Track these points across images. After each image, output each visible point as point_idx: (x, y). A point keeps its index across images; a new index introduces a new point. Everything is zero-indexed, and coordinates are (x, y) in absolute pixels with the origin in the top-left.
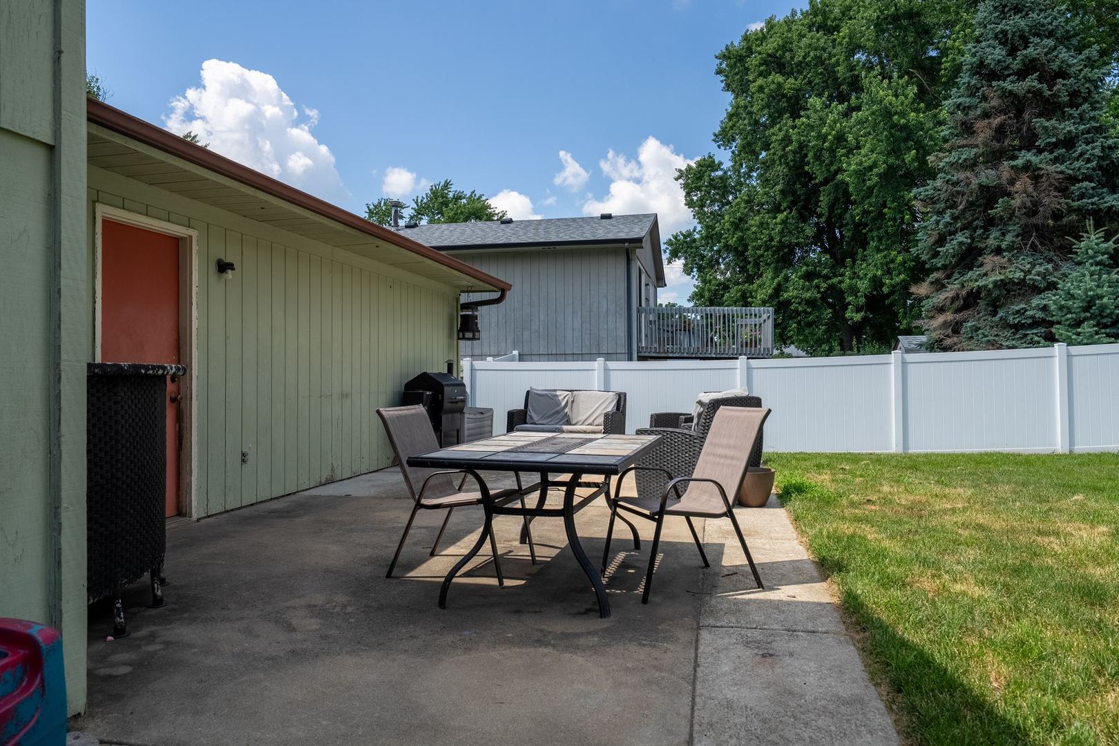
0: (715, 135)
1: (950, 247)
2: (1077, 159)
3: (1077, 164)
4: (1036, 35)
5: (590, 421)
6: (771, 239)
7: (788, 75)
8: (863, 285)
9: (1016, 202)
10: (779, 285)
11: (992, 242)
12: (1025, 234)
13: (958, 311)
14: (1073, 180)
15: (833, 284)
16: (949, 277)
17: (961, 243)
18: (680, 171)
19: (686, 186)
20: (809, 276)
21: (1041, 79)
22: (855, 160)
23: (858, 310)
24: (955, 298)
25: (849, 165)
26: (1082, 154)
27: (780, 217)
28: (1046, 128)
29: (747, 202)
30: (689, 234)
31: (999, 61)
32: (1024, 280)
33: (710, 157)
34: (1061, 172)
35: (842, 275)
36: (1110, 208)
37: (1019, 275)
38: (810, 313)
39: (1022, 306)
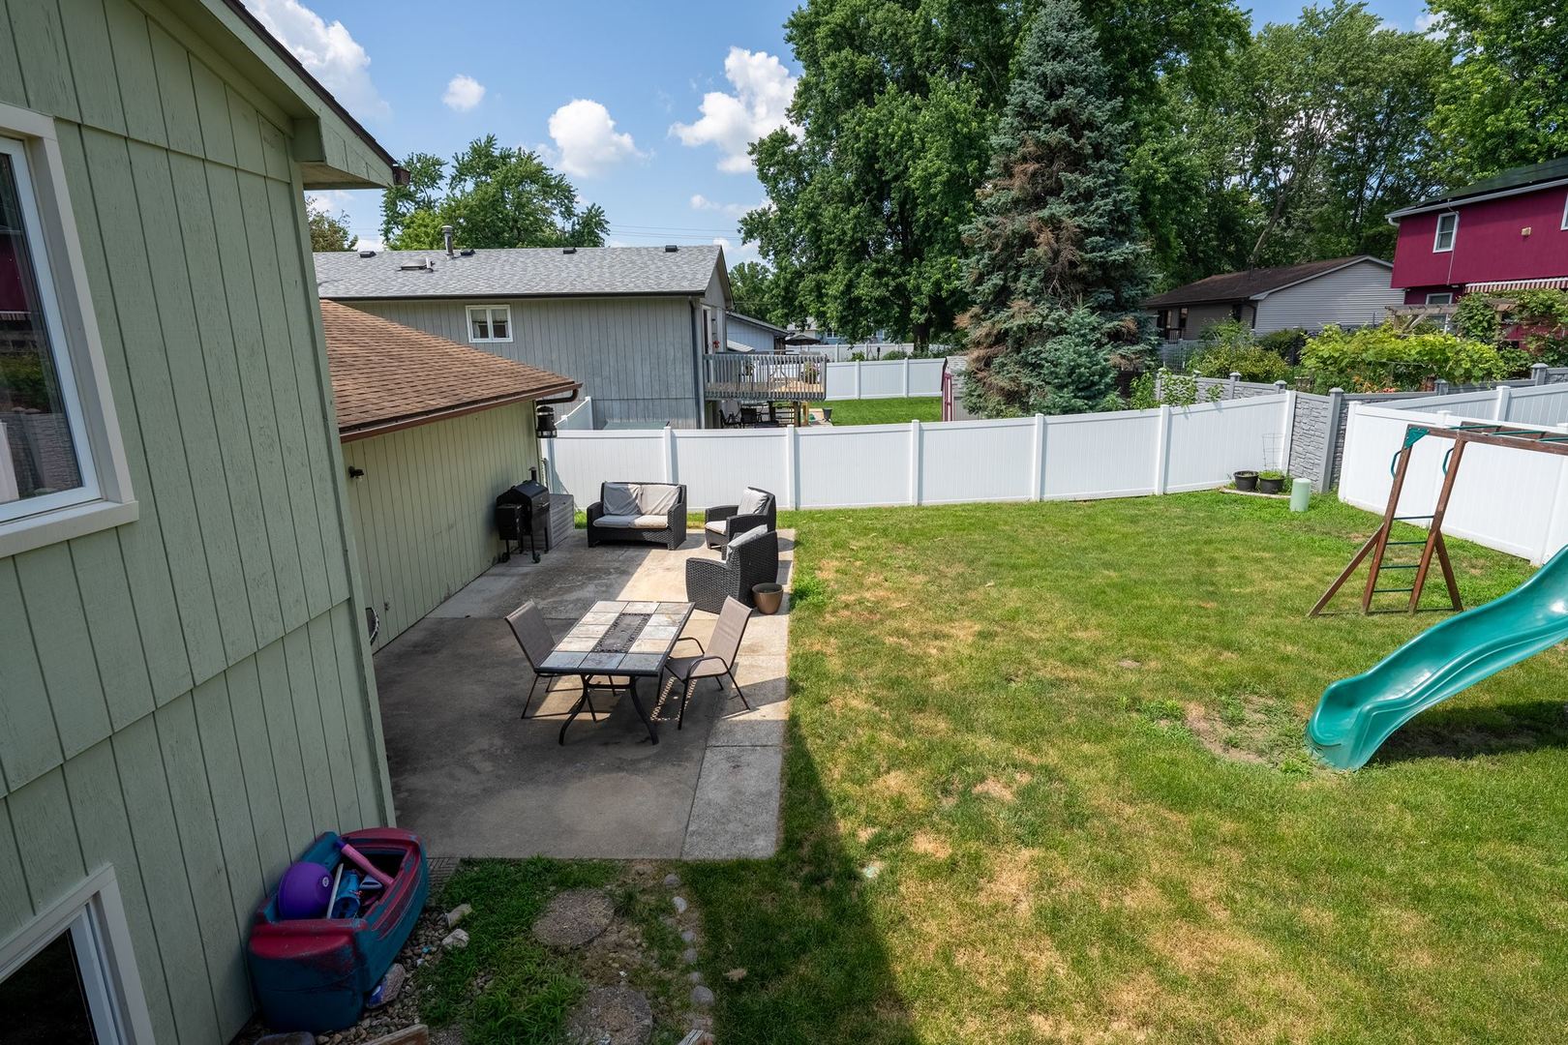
0: (788, 110)
1: (987, 287)
2: (1093, 212)
3: (1092, 218)
4: (1073, 83)
5: (657, 511)
6: (844, 233)
7: (861, 51)
8: (926, 288)
9: (1040, 251)
10: (851, 281)
11: (1020, 285)
12: (1047, 278)
13: (990, 346)
14: (1088, 233)
15: (901, 283)
16: (986, 312)
17: (995, 285)
18: (753, 145)
19: (759, 162)
20: (879, 273)
21: (1070, 132)
22: (922, 163)
23: (923, 310)
24: (988, 335)
25: (916, 169)
26: (1097, 209)
27: (854, 211)
28: (1070, 182)
29: (821, 190)
30: (765, 213)
31: (1037, 107)
32: (1041, 326)
33: (782, 130)
34: (1079, 226)
35: (909, 274)
36: (1114, 261)
37: (1039, 320)
38: (879, 312)
39: (1039, 348)
